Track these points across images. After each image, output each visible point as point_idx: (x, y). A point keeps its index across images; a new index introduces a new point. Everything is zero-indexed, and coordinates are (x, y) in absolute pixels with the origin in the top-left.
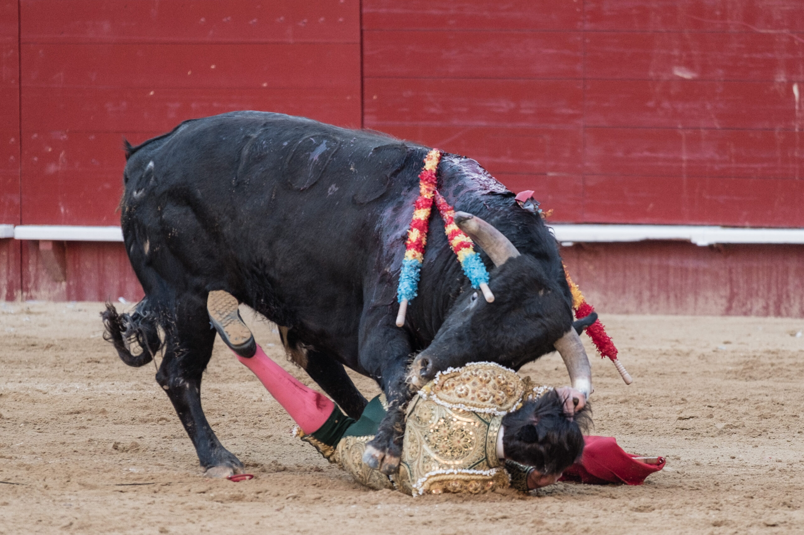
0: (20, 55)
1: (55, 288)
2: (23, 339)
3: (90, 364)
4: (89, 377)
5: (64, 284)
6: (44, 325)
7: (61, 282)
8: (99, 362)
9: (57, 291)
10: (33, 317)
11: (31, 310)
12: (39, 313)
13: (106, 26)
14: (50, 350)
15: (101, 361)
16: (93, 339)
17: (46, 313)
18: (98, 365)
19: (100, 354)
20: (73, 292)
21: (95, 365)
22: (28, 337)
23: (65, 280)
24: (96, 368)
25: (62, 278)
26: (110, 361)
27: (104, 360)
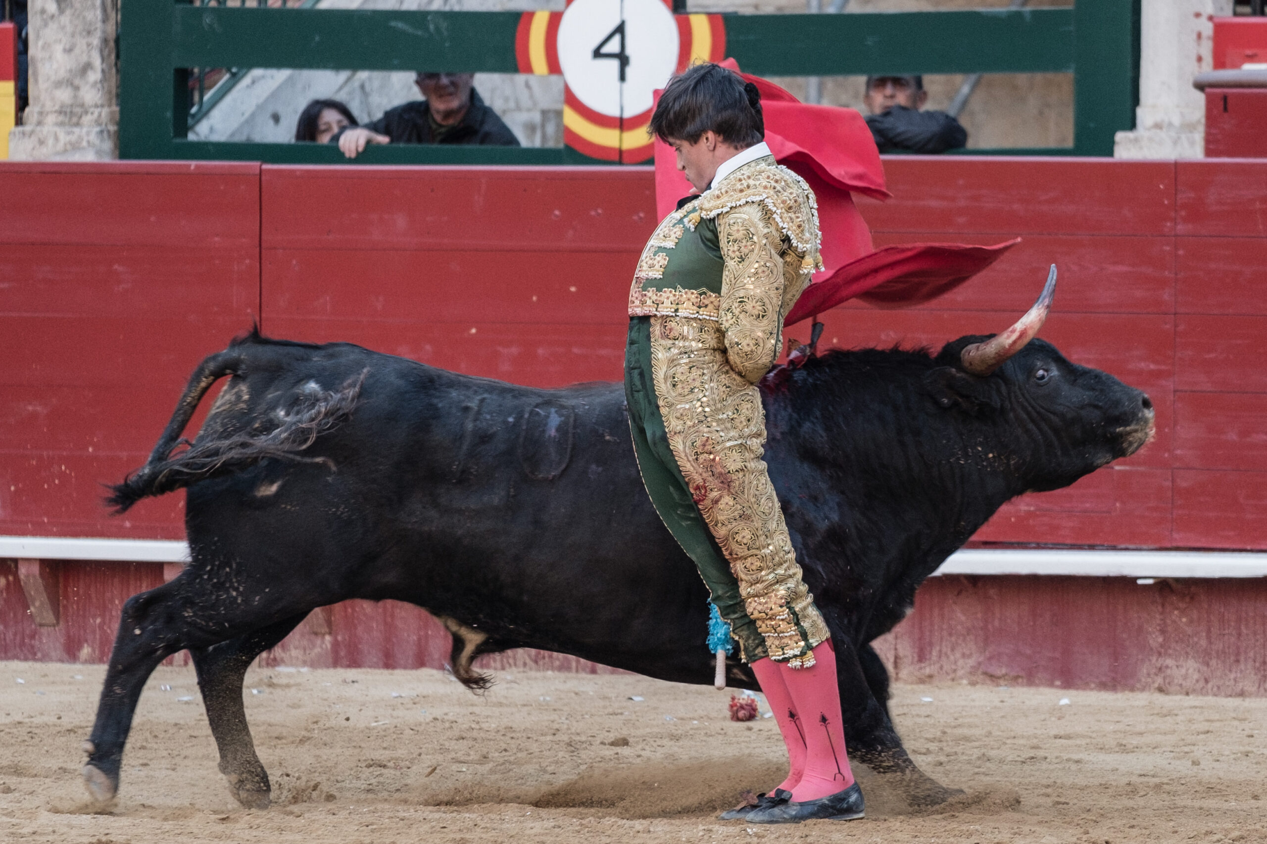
0: (260, 267)
1: (314, 646)
2: (262, 728)
3: (371, 769)
4: (368, 791)
5: (328, 638)
6: (294, 706)
7: (323, 635)
8: (385, 766)
9: (317, 650)
10: (278, 692)
11: (275, 681)
12: (288, 686)
13: (401, 222)
14: (307, 746)
15: (389, 764)
16: (374, 728)
17: (298, 685)
18: (383, 771)
19: (387, 752)
20: (342, 653)
21: (378, 771)
22: (270, 725)
23: (330, 633)
24: (381, 775)
25: (325, 629)
26: (402, 764)
27: (391, 764)
